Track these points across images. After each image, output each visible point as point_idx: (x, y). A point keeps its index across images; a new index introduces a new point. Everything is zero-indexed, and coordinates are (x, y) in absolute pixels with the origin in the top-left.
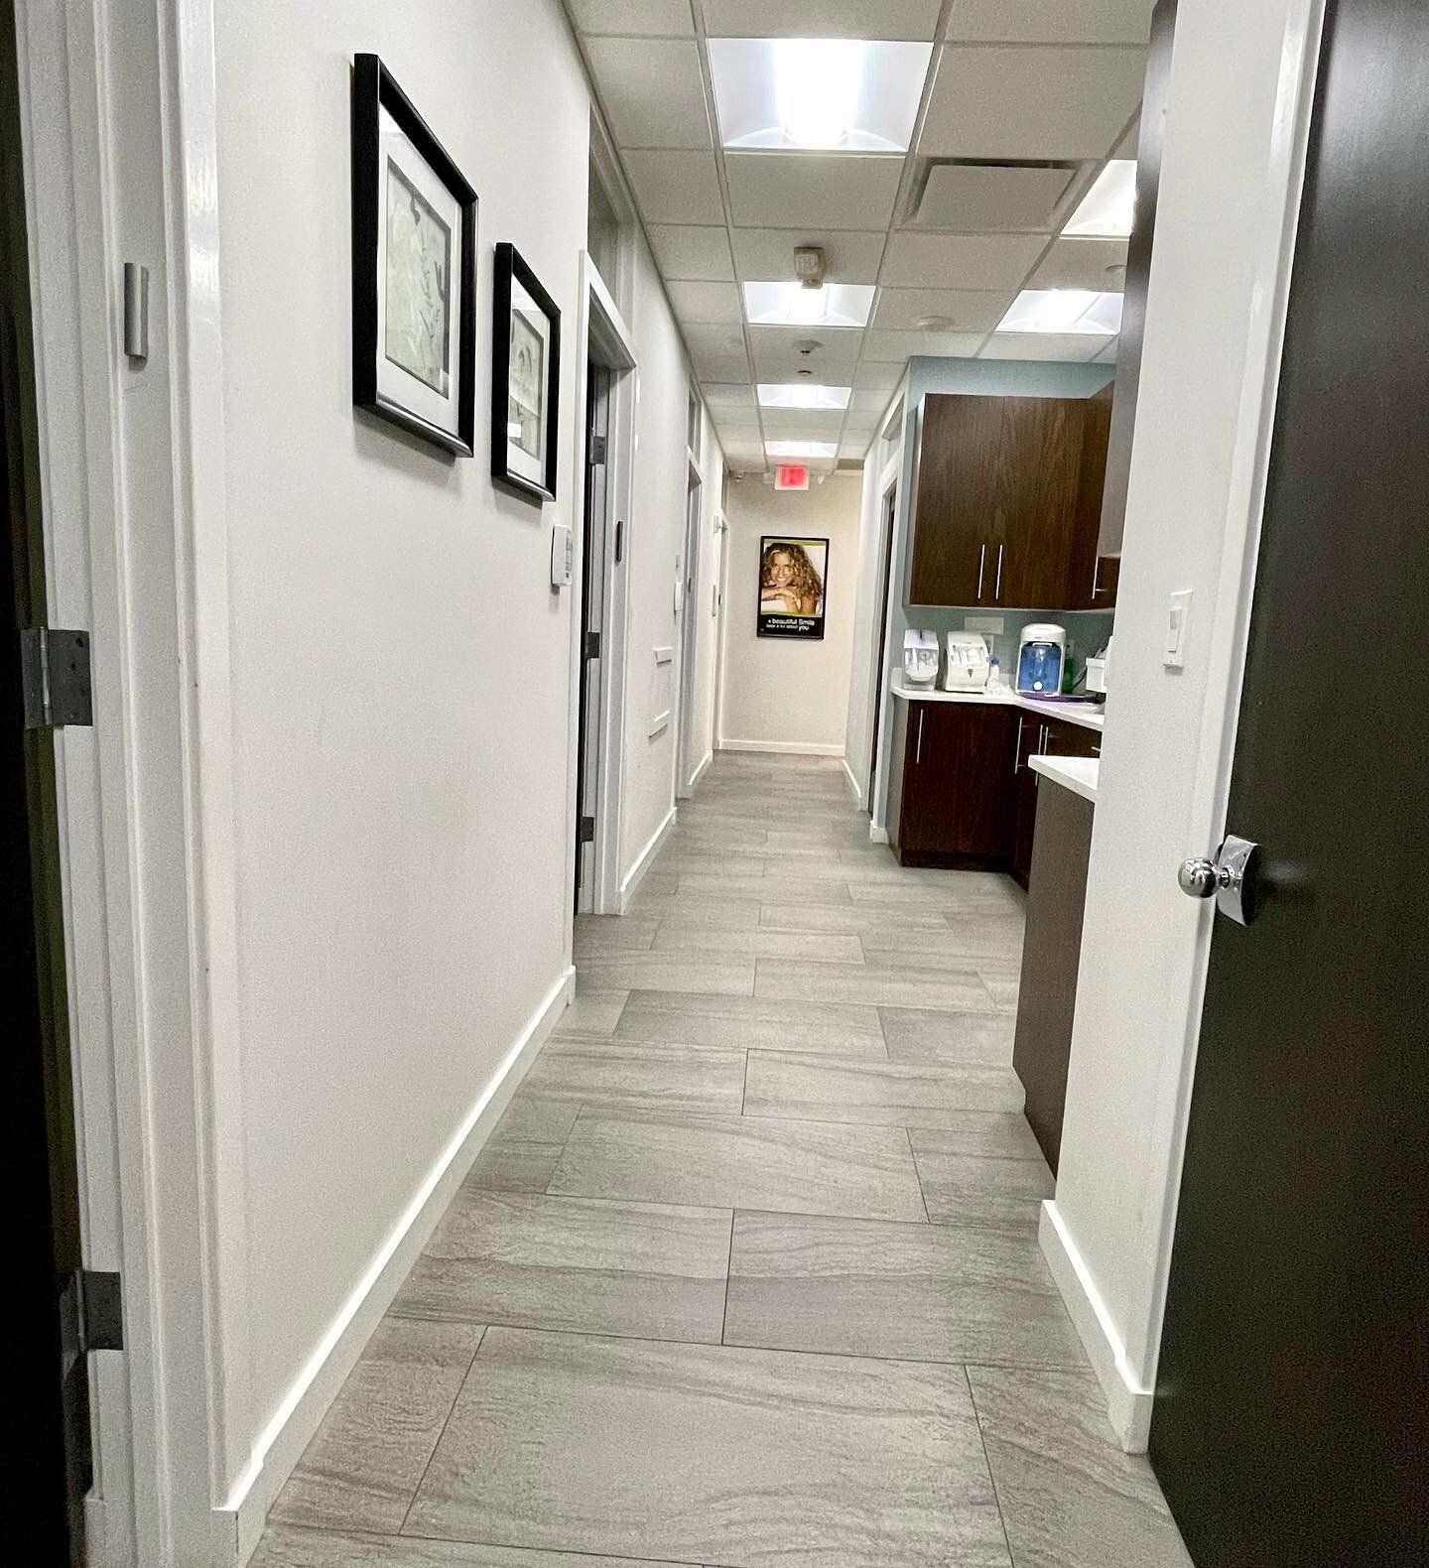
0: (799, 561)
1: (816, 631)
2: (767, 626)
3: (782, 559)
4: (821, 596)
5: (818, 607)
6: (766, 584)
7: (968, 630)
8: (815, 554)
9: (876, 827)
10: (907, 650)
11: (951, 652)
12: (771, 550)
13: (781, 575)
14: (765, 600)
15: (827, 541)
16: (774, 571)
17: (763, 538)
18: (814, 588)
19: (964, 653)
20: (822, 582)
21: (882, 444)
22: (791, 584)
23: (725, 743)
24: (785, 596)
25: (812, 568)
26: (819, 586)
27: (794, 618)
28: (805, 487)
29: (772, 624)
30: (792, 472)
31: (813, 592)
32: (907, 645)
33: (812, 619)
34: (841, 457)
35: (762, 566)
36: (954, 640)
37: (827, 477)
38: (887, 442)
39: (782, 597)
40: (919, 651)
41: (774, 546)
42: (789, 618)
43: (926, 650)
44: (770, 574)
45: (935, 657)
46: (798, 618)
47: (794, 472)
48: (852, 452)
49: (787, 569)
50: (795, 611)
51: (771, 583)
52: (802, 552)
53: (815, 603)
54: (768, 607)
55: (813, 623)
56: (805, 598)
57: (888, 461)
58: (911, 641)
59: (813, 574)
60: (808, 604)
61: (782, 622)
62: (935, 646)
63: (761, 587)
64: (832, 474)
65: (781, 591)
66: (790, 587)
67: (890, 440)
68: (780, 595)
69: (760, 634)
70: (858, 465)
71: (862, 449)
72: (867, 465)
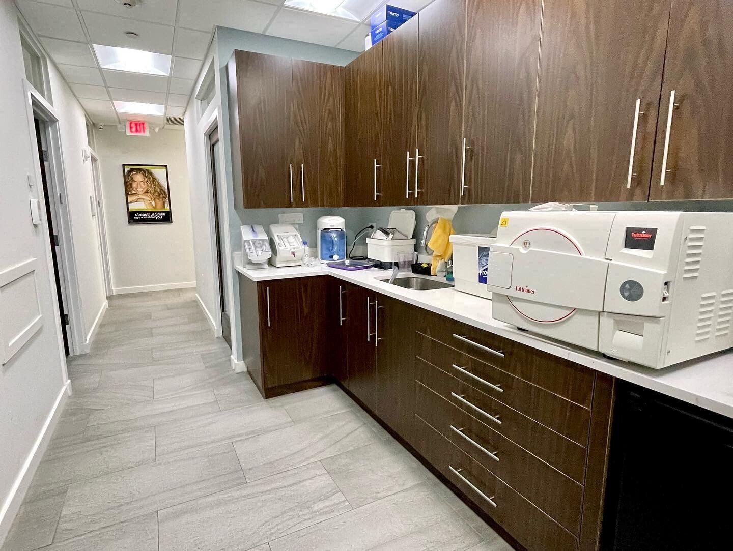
0: (150, 178)
1: (167, 218)
2: (134, 218)
3: (139, 177)
4: (167, 199)
5: (166, 205)
6: (130, 193)
7: (282, 223)
8: (159, 174)
9: (236, 361)
10: (245, 241)
11: (277, 240)
12: (130, 173)
13: (139, 187)
14: (131, 203)
15: (166, 166)
16: (134, 185)
17: (124, 165)
18: (163, 194)
19: (285, 239)
20: (167, 191)
21: (197, 104)
22: (147, 192)
23: (116, 291)
24: (144, 199)
25: (158, 182)
26: (165, 192)
27: (151, 212)
28: (147, 134)
29: (137, 216)
30: (136, 125)
31: (161, 196)
32: (245, 238)
33: (163, 212)
34: (168, 115)
35: (126, 182)
36: (277, 231)
37: (160, 129)
38: (199, 101)
39: (142, 200)
40: (254, 242)
41: (132, 170)
42: (148, 212)
43: (260, 240)
44: (131, 187)
45: (267, 244)
46: (154, 212)
47: (138, 125)
48: (176, 113)
49: (142, 184)
50: (153, 208)
51: (133, 192)
52: (151, 173)
53: (164, 203)
54: (133, 207)
55: (164, 214)
56: (157, 201)
57: (202, 114)
58: (247, 234)
59: (160, 186)
60: (160, 203)
61: (144, 215)
62: (266, 237)
63: (127, 195)
64: (163, 128)
65: (140, 196)
66: (147, 194)
67: (201, 100)
68: (140, 199)
69: (130, 223)
70: (180, 122)
71: (181, 110)
72: (186, 121)
